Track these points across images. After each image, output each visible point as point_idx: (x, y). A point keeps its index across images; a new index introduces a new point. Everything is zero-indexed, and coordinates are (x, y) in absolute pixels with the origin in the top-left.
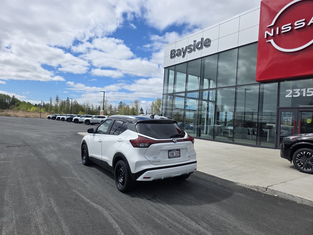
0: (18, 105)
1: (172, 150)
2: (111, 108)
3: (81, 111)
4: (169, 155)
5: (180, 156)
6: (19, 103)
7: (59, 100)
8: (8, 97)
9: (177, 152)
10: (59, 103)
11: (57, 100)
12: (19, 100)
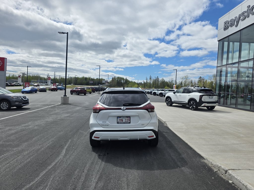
0: (128, 84)
1: (121, 117)
2: (192, 82)
3: (166, 86)
4: (118, 121)
5: (130, 123)
6: (129, 82)
7: (152, 79)
8: (123, 79)
9: (126, 118)
10: (152, 81)
11: (150, 78)
12: (129, 81)
